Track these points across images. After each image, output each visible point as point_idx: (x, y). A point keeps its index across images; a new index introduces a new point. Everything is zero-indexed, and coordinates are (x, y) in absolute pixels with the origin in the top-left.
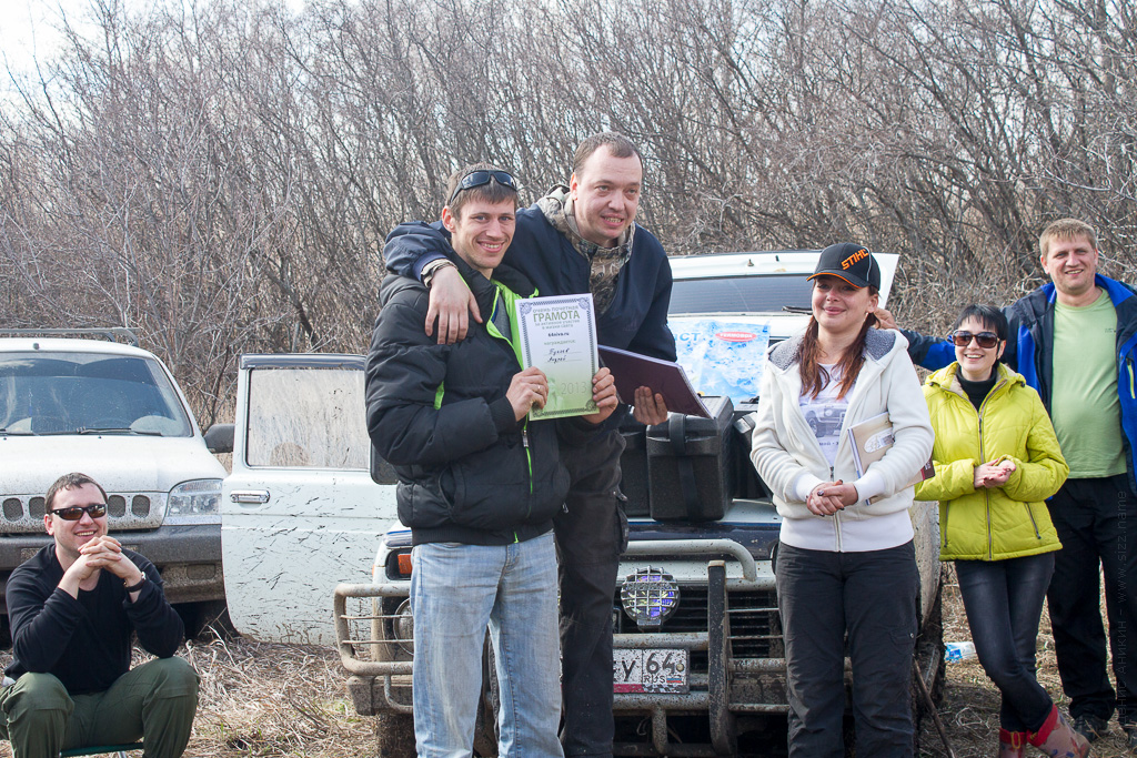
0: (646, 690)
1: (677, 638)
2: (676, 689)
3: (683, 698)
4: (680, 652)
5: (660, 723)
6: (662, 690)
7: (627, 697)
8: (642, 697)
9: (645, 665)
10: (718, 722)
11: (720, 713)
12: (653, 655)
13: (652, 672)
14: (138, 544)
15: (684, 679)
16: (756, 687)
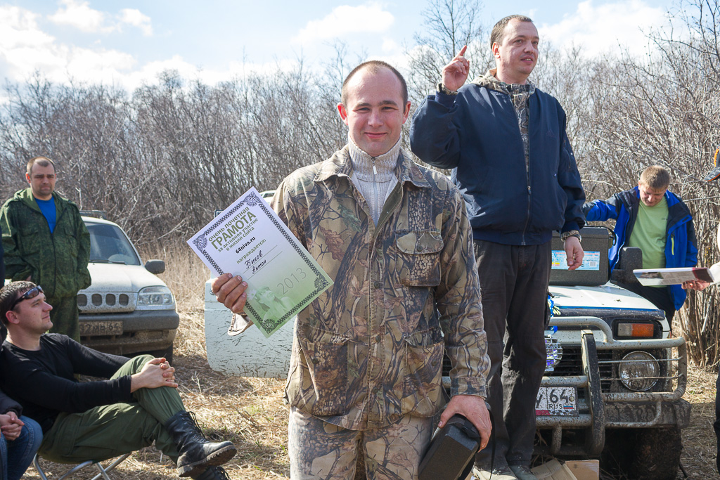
0: (551, 414)
1: (566, 379)
2: (571, 413)
3: (575, 419)
4: (571, 388)
5: (558, 435)
6: (562, 414)
8: (549, 419)
9: (549, 397)
10: (601, 435)
11: (602, 429)
12: (553, 391)
13: (554, 402)
14: (123, 320)
15: (574, 407)
16: (615, 411)
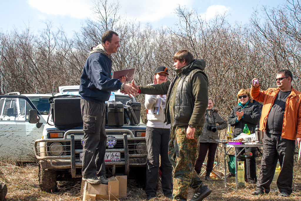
0: (112, 161)
1: (118, 150)
2: (118, 160)
3: (120, 162)
4: (119, 153)
5: (114, 168)
6: (115, 161)
7: (108, 162)
9: (111, 156)
11: (128, 165)
12: (113, 153)
15: (120, 159)
16: (134, 160)
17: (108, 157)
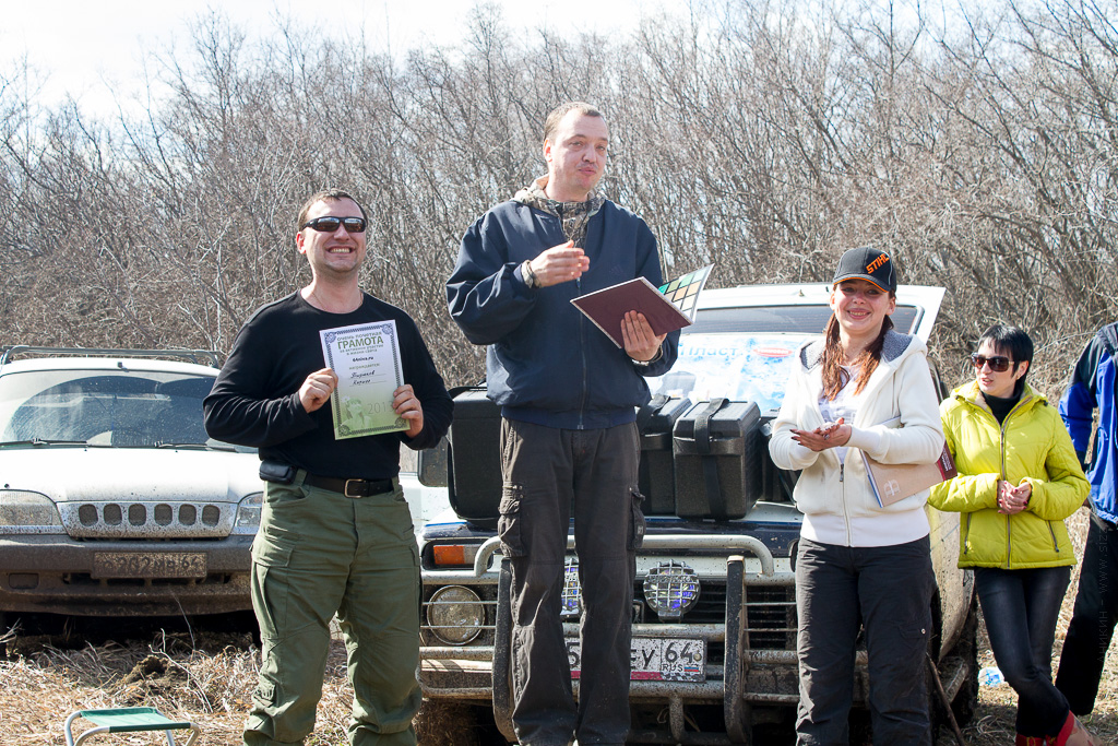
0: (664, 678)
1: (696, 629)
2: (693, 677)
3: (700, 686)
4: (698, 642)
5: (676, 710)
6: (680, 679)
7: (646, 684)
8: (660, 685)
9: (664, 654)
10: (732, 710)
11: (734, 701)
12: (672, 644)
13: (670, 661)
14: (207, 551)
15: (701, 668)
16: (771, 679)
17: (647, 660)
